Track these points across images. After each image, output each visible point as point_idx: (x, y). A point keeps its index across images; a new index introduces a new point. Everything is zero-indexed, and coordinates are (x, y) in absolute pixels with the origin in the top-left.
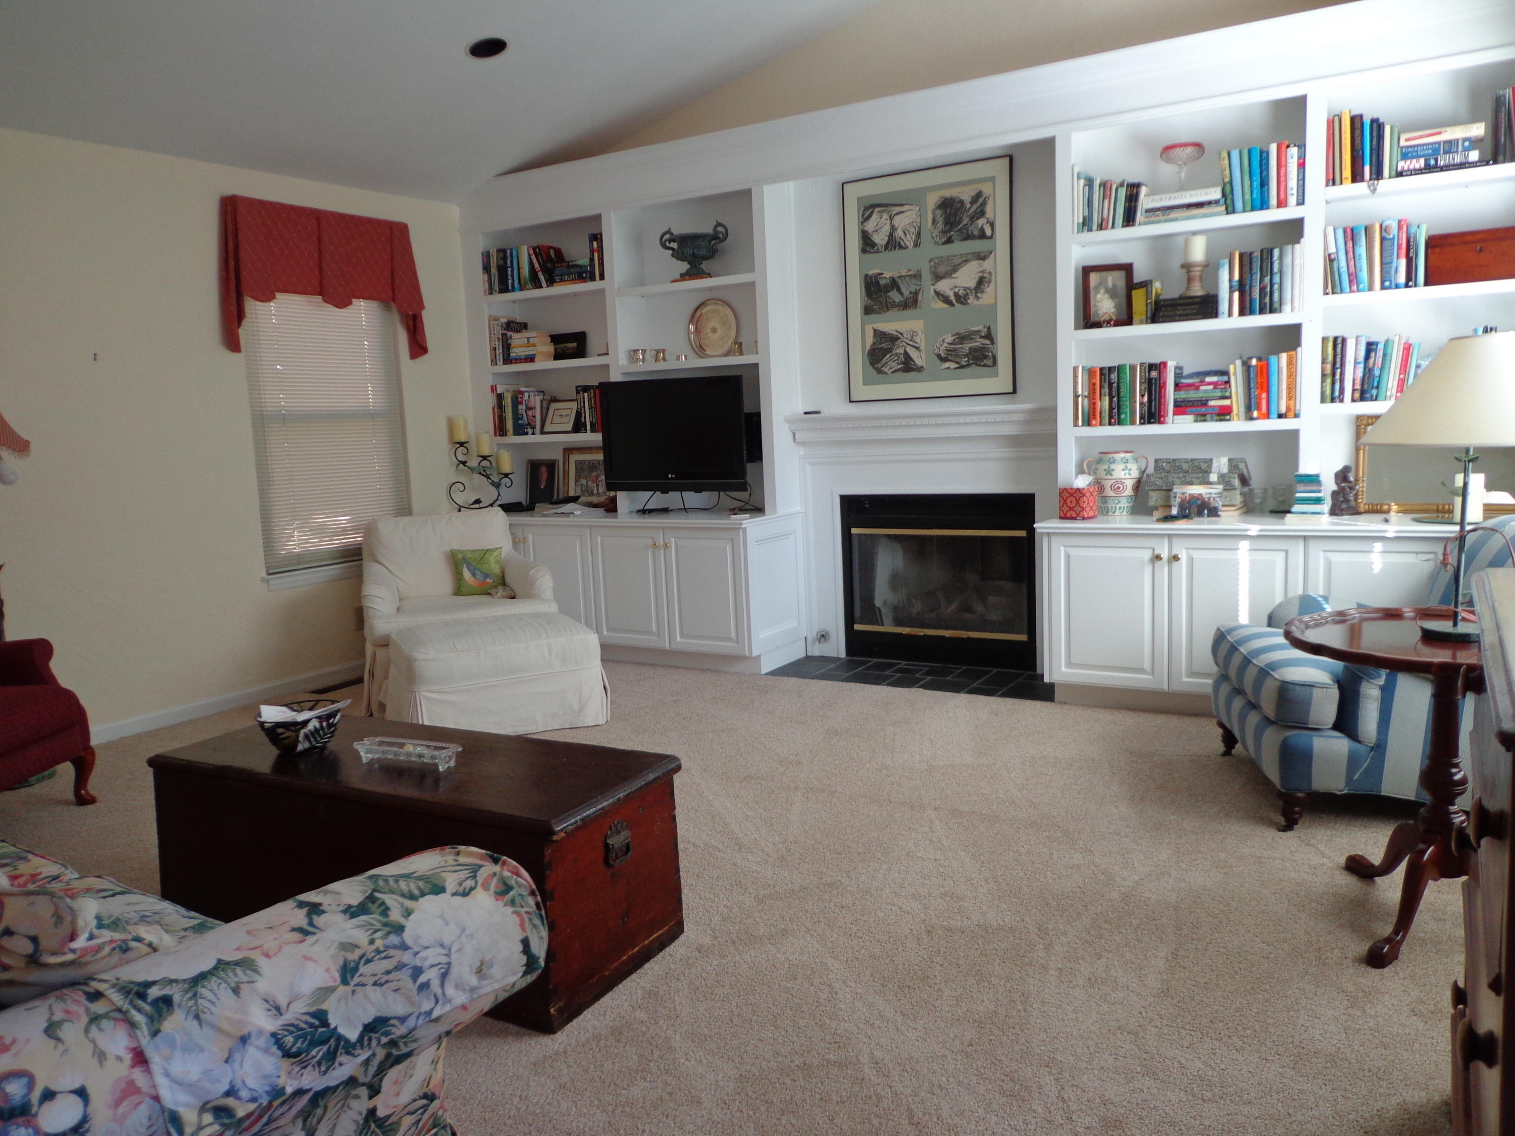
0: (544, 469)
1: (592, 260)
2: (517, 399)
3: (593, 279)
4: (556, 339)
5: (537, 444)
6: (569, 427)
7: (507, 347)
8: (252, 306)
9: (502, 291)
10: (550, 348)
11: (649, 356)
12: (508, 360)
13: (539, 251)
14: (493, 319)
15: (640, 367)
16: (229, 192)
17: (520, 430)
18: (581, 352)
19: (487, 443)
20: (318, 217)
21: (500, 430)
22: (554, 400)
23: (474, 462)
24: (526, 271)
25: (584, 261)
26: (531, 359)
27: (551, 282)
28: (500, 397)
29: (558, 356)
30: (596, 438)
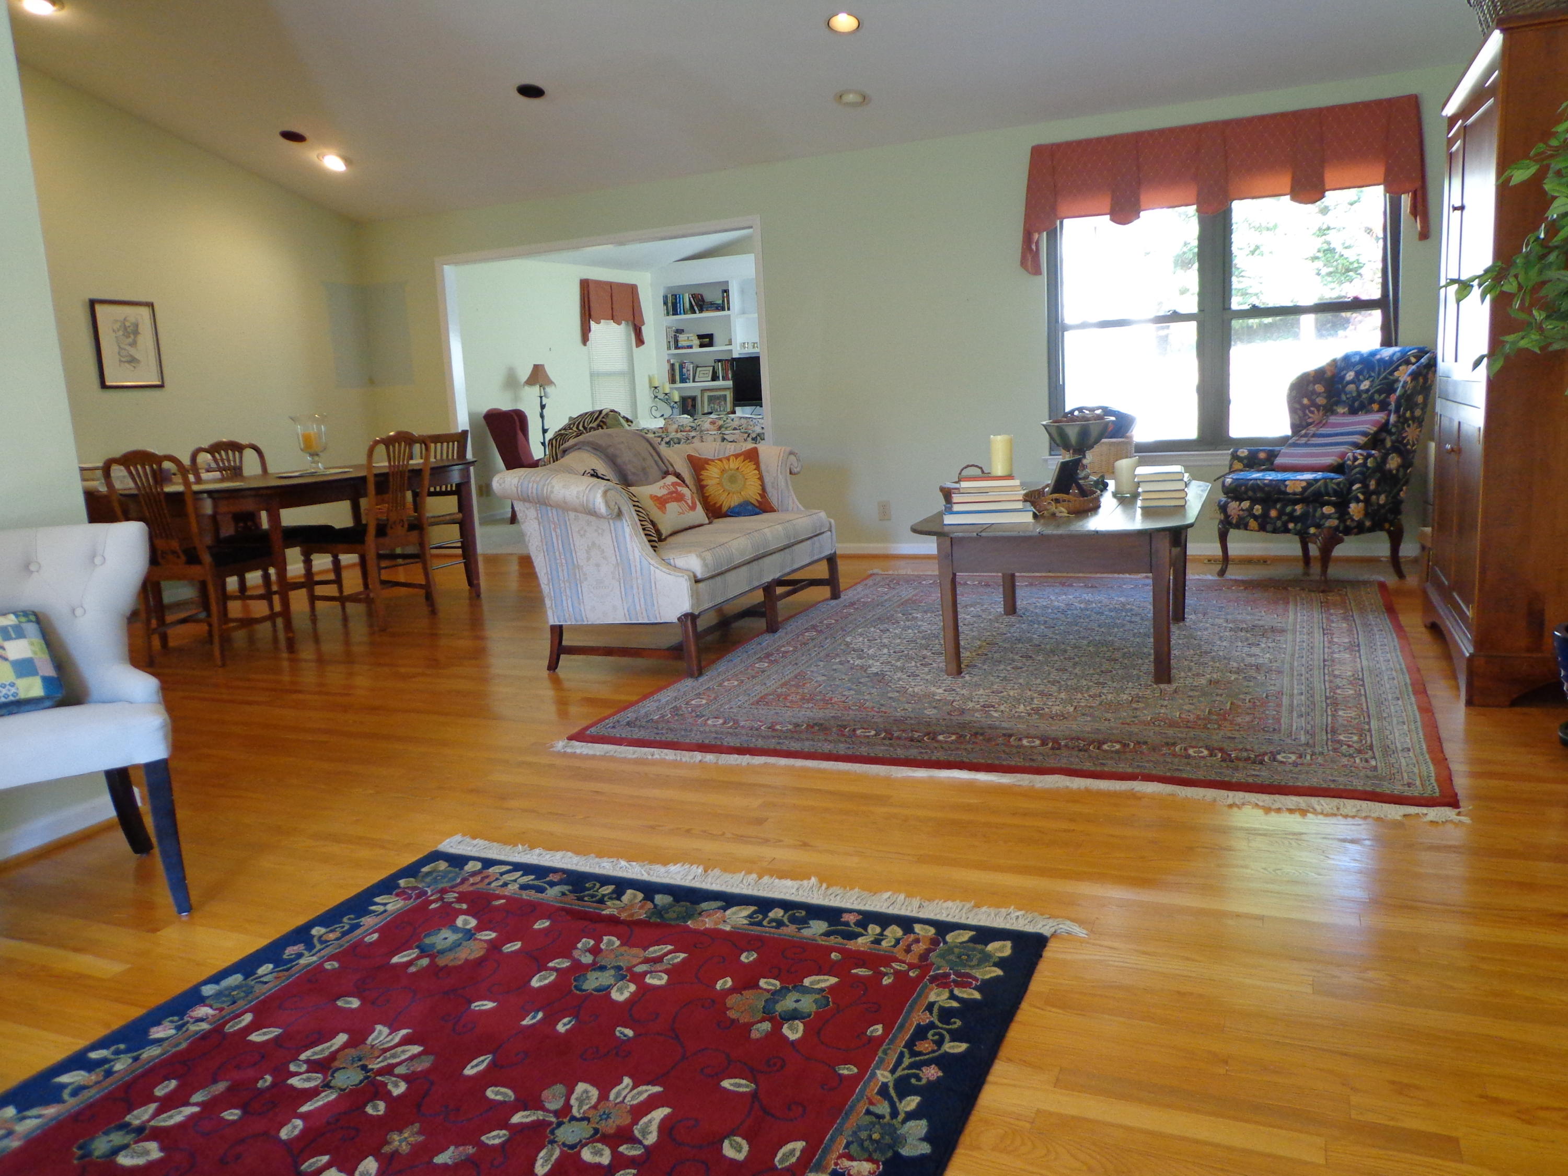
0: (690, 400)
1: (723, 301)
2: (681, 367)
3: (723, 309)
4: (700, 337)
5: (690, 388)
6: (710, 379)
7: (676, 341)
8: (593, 324)
9: (673, 314)
10: (697, 342)
11: (751, 346)
12: (677, 347)
13: (694, 296)
14: (667, 328)
15: (746, 351)
16: (585, 277)
17: (683, 380)
18: (711, 344)
19: (667, 387)
20: (611, 285)
21: (673, 381)
22: (698, 367)
23: (661, 396)
24: (687, 305)
25: (720, 302)
26: (691, 347)
27: (701, 311)
28: (672, 366)
29: (702, 346)
30: (730, 383)
